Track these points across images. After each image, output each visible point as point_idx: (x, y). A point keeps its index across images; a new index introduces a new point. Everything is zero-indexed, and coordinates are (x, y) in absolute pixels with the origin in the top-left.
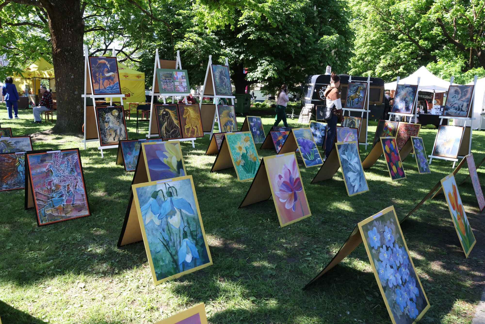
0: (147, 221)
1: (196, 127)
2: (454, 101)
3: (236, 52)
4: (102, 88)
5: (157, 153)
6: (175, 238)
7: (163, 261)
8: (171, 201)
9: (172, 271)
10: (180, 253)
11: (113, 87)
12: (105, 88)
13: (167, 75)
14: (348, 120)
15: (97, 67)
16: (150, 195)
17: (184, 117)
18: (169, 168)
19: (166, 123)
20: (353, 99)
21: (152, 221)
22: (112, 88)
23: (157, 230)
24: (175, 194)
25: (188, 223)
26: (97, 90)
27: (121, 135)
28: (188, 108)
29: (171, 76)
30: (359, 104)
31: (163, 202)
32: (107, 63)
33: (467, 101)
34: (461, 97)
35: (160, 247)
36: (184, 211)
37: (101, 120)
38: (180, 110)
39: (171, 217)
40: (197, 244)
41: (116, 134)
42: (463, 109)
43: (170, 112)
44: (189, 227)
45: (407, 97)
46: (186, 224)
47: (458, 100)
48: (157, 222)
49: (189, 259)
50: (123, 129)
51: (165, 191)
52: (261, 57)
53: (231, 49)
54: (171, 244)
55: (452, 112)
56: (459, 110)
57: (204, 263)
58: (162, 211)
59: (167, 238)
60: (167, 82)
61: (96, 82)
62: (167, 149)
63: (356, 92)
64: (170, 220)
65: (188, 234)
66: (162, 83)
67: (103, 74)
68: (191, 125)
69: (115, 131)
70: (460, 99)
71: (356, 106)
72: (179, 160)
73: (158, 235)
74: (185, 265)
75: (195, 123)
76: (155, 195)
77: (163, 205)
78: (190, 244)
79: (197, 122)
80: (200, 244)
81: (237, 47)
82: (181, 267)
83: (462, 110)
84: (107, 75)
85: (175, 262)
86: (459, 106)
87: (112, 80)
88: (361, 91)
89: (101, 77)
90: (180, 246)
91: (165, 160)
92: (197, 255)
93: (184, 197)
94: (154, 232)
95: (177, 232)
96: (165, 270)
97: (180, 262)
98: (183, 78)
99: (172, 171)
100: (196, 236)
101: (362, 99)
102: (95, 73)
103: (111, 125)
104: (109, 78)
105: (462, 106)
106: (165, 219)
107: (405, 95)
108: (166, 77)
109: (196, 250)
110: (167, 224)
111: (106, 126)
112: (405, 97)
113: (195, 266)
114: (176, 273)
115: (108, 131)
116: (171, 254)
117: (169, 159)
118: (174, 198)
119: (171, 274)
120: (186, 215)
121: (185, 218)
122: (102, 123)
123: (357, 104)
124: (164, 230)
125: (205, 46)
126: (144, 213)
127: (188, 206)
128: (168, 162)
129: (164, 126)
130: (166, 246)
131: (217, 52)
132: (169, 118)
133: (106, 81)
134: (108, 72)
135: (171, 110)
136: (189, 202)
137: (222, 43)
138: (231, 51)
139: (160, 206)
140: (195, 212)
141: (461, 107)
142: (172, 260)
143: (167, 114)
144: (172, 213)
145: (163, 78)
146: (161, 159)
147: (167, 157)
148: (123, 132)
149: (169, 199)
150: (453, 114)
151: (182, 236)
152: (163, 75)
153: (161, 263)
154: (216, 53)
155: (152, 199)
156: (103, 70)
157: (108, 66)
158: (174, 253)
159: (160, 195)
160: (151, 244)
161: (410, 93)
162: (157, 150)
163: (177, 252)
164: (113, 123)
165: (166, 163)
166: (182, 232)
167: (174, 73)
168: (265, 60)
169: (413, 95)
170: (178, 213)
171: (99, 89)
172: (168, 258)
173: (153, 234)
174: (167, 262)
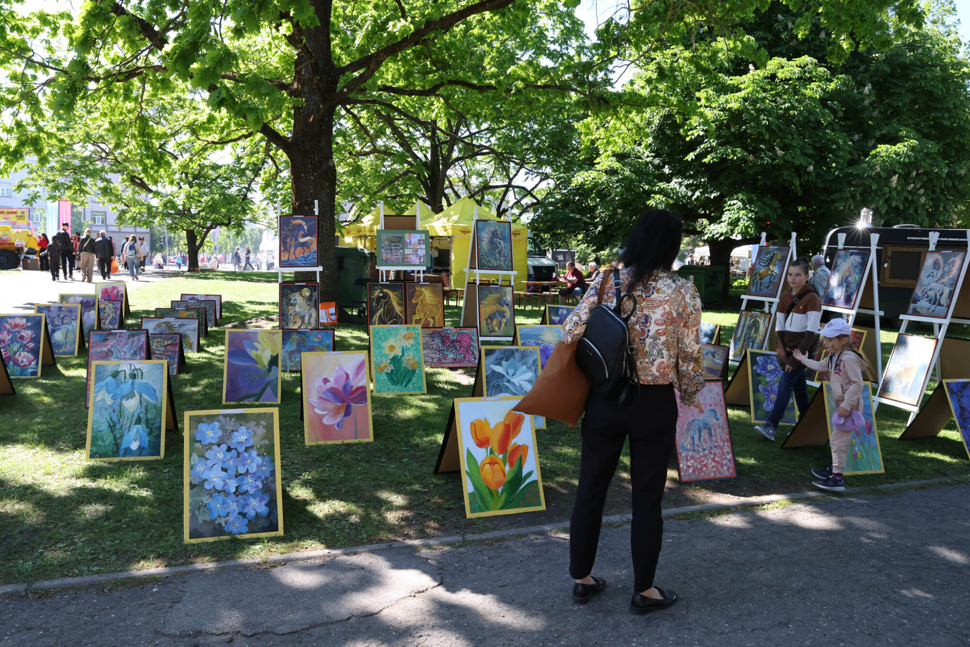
0: (99, 398)
1: (433, 318)
2: (929, 284)
3: (687, 187)
4: (293, 257)
5: (245, 343)
6: (125, 421)
7: (103, 441)
8: (133, 383)
9: (110, 454)
10: (125, 438)
11: (308, 256)
12: (296, 258)
13: (394, 239)
14: (749, 318)
15: (290, 230)
16: (109, 374)
17: (414, 301)
18: (256, 362)
19: (381, 310)
20: (761, 279)
21: (103, 400)
22: (306, 259)
23: (106, 409)
24: (140, 376)
25: (146, 409)
26: (285, 261)
27: (309, 323)
28: (423, 289)
29: (400, 240)
30: (771, 287)
31: (122, 383)
32: (304, 223)
33: (951, 285)
34: (942, 276)
35: (104, 427)
36: (145, 396)
37: (284, 302)
38: (409, 292)
39: (127, 399)
40: (150, 433)
41: (303, 322)
42: (942, 302)
43: (391, 293)
44: (146, 414)
45: (850, 275)
46: (143, 410)
47: (937, 281)
48: (109, 401)
49: (134, 446)
50: (314, 315)
51: (128, 372)
52: (731, 195)
53: (680, 180)
54: (118, 426)
55: (922, 307)
56: (934, 304)
57: (152, 455)
58: (118, 392)
59: (115, 419)
60: (391, 249)
61: (286, 249)
62: (260, 339)
63: (769, 264)
64: (124, 402)
65: (143, 420)
66: (383, 250)
67: (297, 239)
68: (425, 315)
69: (303, 318)
70: (939, 279)
71: (765, 291)
72: (275, 354)
73: (106, 415)
74: (128, 451)
75: (431, 311)
76: (115, 375)
77: (122, 386)
78: (141, 431)
79: (435, 310)
80: (155, 434)
81: (690, 177)
82: (122, 452)
83: (940, 304)
84: (302, 240)
85: (117, 445)
86: (936, 295)
87: (308, 247)
88: (777, 262)
89: (293, 243)
90: (129, 431)
91: (253, 353)
92: (146, 444)
93: (149, 382)
94: (103, 411)
95: (130, 416)
96: (102, 450)
97: (123, 446)
98: (420, 244)
99: (259, 367)
100: (153, 425)
101: (777, 279)
102: (286, 237)
103: (297, 309)
104: (303, 245)
105: (941, 295)
106: (119, 400)
107: (848, 270)
108: (392, 242)
109: (147, 439)
110: (121, 405)
111: (291, 310)
112: (848, 274)
113: (140, 455)
114: (114, 456)
115: (292, 317)
116: (114, 436)
117: (259, 353)
118: (138, 381)
119: (108, 456)
120: (147, 401)
121: (144, 404)
122: (285, 306)
123: (768, 287)
124: (114, 411)
125: (625, 178)
126: (97, 390)
127: (153, 392)
128: (257, 355)
129: (378, 314)
130: (112, 427)
131: (647, 187)
132: (388, 303)
133: (299, 248)
134: (304, 236)
135: (393, 291)
136: (155, 387)
137: (667, 170)
138: (680, 184)
139: (118, 386)
140: (159, 399)
141: (938, 297)
142: (113, 442)
143: (386, 296)
144: (131, 395)
145: (387, 243)
146: (248, 351)
147: (257, 349)
148: (313, 321)
149: (131, 381)
150: (922, 312)
151: (134, 421)
152: (387, 240)
153: (100, 443)
154: (644, 190)
155: (110, 378)
156: (297, 234)
157: (306, 227)
158: (118, 436)
159: (122, 375)
160: (94, 422)
161: (856, 267)
162: (246, 339)
163: (122, 436)
164: (300, 307)
165: (253, 356)
166: (136, 417)
167: (407, 236)
168: (737, 199)
169: (860, 270)
170: (137, 397)
171: (288, 260)
172: (109, 439)
173: (100, 412)
174: (107, 443)
